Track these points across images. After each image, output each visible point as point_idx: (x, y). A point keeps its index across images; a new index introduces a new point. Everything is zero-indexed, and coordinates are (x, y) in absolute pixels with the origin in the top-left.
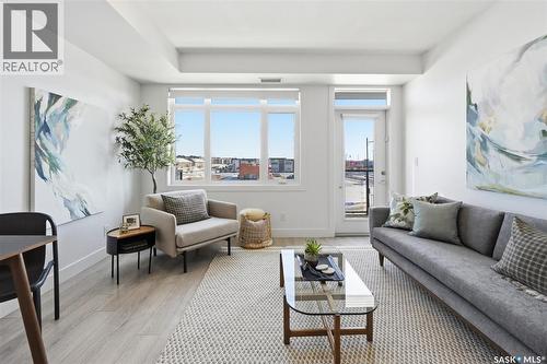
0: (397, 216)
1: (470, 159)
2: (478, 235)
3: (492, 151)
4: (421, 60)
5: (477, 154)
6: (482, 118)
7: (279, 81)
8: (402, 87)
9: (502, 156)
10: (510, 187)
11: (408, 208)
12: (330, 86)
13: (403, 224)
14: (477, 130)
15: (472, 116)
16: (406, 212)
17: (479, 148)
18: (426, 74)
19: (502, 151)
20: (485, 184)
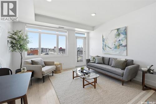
0: (92, 60)
1: (103, 49)
2: (106, 62)
3: (107, 47)
4: (93, 28)
5: (104, 48)
6: (105, 41)
7: (63, 28)
8: (88, 33)
9: (109, 48)
10: (110, 53)
11: (94, 58)
12: (75, 31)
13: (93, 62)
14: (104, 43)
15: (103, 41)
16: (94, 59)
17: (105, 46)
18: (94, 31)
19: (108, 47)
20: (106, 53)
